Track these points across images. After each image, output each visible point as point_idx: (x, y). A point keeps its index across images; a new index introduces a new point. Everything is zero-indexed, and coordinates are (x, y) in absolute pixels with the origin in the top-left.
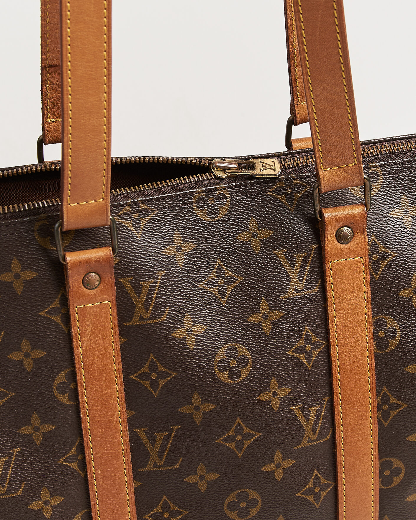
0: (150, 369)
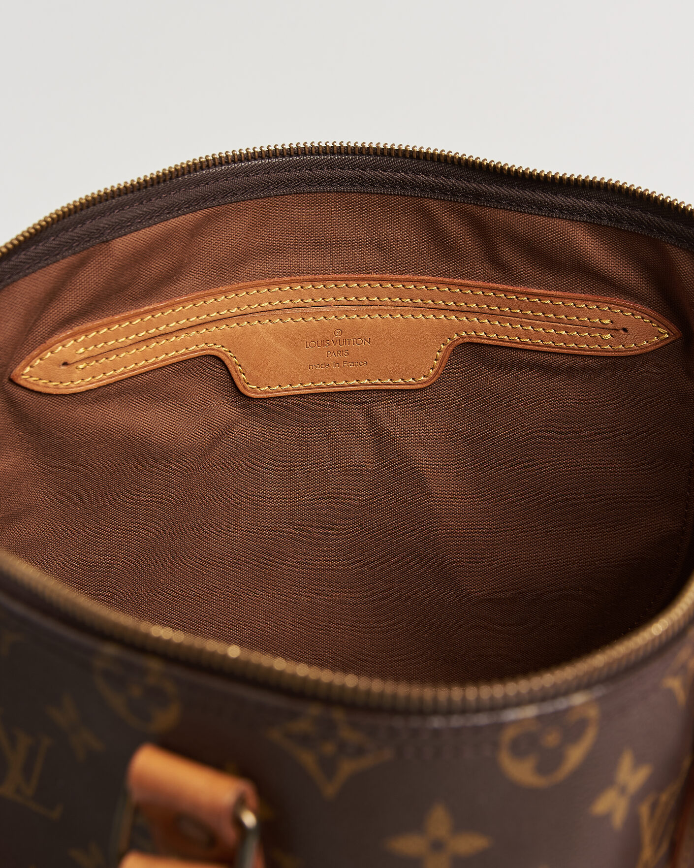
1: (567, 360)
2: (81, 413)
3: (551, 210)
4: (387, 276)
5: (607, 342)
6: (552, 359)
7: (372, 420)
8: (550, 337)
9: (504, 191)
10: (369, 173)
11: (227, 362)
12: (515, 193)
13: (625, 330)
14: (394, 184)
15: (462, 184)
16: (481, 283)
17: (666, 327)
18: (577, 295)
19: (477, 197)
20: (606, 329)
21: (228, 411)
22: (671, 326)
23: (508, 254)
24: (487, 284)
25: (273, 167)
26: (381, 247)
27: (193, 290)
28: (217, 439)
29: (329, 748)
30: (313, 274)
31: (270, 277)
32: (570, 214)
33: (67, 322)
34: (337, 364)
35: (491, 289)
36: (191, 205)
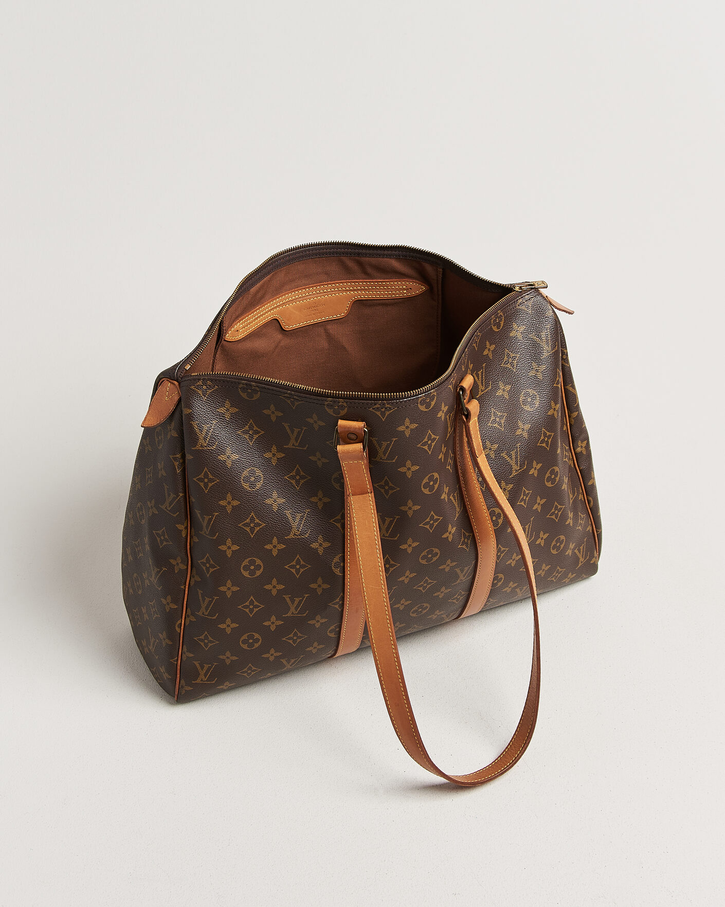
0: (385, 483)
1: (392, 301)
2: (240, 346)
3: (383, 256)
4: (329, 282)
5: (405, 293)
6: (387, 301)
7: (326, 330)
8: (386, 294)
9: (368, 251)
10: (321, 251)
11: (279, 320)
12: (371, 252)
13: (411, 289)
14: (330, 253)
15: (353, 251)
16: (361, 280)
17: (424, 286)
18: (394, 280)
19: (359, 254)
20: (405, 289)
21: (279, 336)
22: (426, 285)
23: (370, 270)
24: (363, 280)
25: (291, 254)
26: (326, 273)
27: (269, 299)
28: (276, 347)
29: (383, 410)
30: (305, 286)
31: (291, 290)
32: (390, 256)
33: (237, 317)
34: (314, 314)
35: (365, 282)
36: (269, 273)
